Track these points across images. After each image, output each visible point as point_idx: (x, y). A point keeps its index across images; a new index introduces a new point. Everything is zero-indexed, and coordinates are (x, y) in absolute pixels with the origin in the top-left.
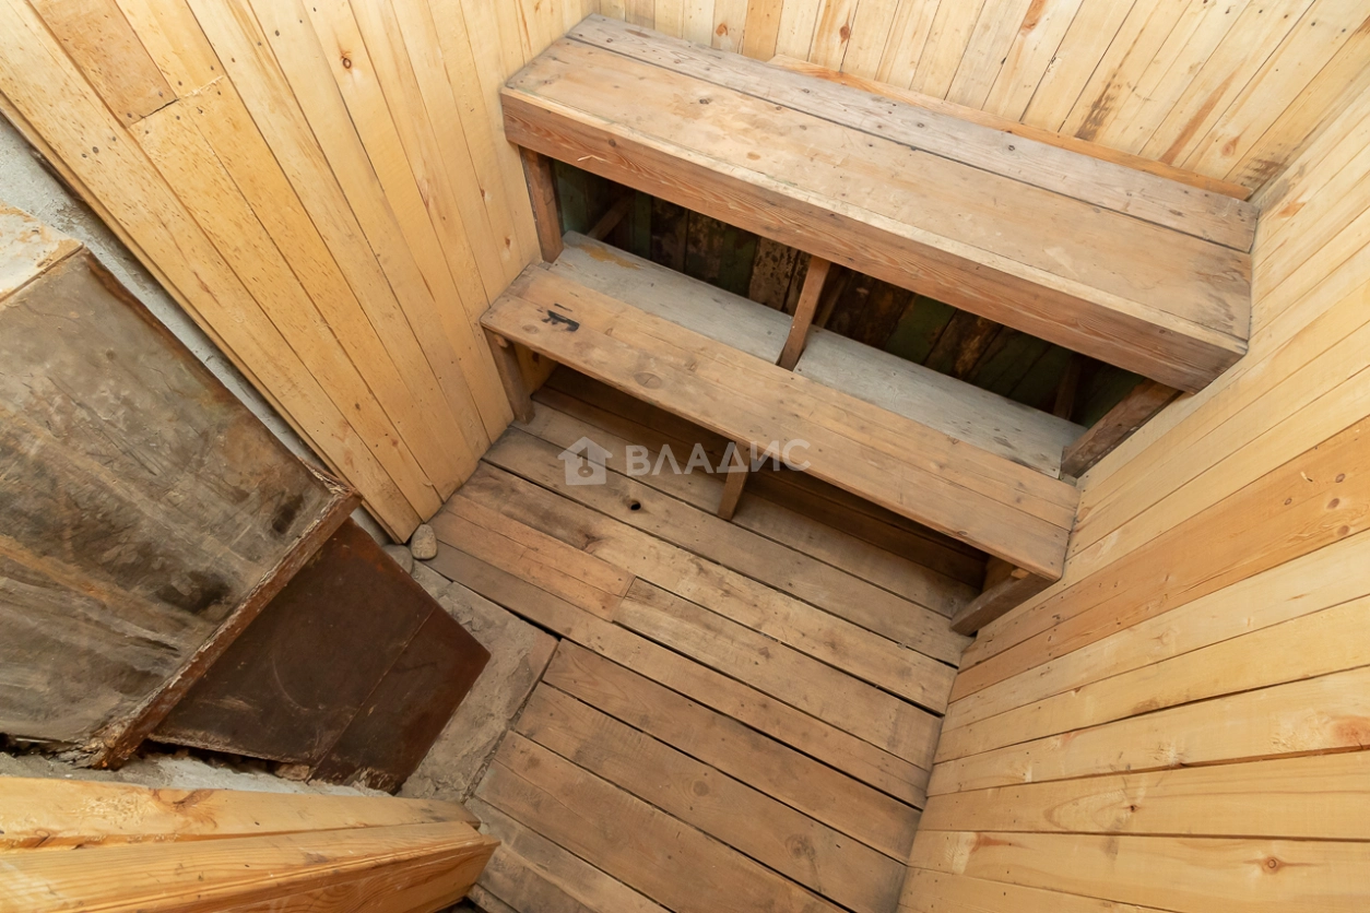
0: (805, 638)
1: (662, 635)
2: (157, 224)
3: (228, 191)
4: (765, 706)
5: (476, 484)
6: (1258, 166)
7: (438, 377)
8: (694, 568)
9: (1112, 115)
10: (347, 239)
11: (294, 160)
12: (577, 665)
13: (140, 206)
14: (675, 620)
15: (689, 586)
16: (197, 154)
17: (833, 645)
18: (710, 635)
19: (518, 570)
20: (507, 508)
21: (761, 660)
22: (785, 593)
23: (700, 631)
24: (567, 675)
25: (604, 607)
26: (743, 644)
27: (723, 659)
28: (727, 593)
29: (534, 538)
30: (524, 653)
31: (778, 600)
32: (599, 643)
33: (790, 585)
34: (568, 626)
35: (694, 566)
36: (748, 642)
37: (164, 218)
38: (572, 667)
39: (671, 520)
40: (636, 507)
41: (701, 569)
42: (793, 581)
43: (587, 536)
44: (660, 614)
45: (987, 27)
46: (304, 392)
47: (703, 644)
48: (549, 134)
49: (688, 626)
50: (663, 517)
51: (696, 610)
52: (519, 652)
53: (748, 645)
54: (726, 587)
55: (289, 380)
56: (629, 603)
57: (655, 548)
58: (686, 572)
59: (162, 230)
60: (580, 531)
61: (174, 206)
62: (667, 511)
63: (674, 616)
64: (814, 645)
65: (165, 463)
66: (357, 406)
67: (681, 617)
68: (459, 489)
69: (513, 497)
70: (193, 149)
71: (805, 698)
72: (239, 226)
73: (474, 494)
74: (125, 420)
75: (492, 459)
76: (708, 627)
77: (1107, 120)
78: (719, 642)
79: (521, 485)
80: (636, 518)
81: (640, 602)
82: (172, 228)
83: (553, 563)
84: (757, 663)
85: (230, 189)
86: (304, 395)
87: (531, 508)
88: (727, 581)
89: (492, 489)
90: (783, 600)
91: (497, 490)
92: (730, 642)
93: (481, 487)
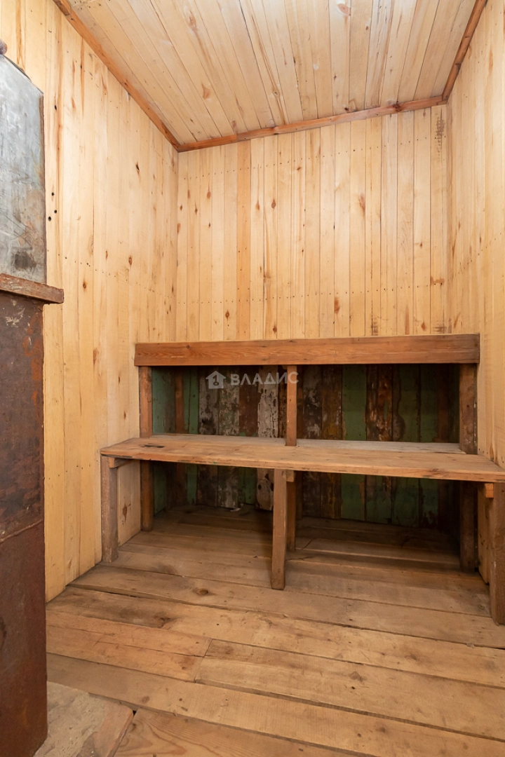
0: (386, 657)
1: (249, 682)
4: (383, 730)
5: (59, 602)
6: (437, 329)
8: (264, 624)
9: (379, 328)
12: (157, 736)
14: (259, 667)
15: (264, 636)
17: (414, 657)
18: (297, 672)
19: (92, 654)
20: (87, 612)
21: (356, 683)
22: (349, 626)
23: (287, 671)
24: (144, 750)
25: (183, 668)
26: (332, 673)
27: (318, 691)
28: (300, 635)
29: (111, 627)
30: (90, 731)
31: (346, 632)
32: (181, 704)
33: (351, 620)
34: (145, 694)
35: (264, 622)
36: (335, 670)
38: (150, 737)
39: (235, 596)
40: (205, 592)
41: (270, 623)
42: (352, 617)
43: (162, 619)
44: (243, 664)
45: (323, 314)
47: (294, 681)
48: (157, 354)
49: (273, 669)
50: (228, 595)
51: (275, 655)
52: (83, 733)
53: (337, 674)
54: (297, 632)
56: (209, 660)
57: (226, 616)
58: (258, 628)
60: (156, 617)
62: (231, 592)
63: (257, 663)
64: (397, 660)
65: (8, 159)
67: (264, 662)
69: (94, 605)
71: (419, 711)
73: (57, 608)
74: (12, 130)
75: (79, 584)
76: (293, 666)
77: (379, 329)
78: (308, 677)
79: (102, 596)
80: (206, 600)
81: (220, 659)
83: (130, 642)
84: (353, 688)
87: (108, 610)
88: (297, 627)
89: (74, 602)
90: (351, 632)
91: (79, 603)
92: (318, 674)
93: (65, 602)
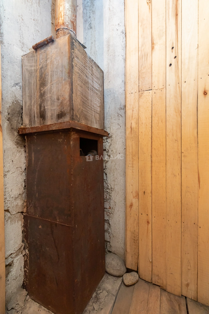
2: (132, 110)
3: (149, 110)
5: (170, 298)
7: (183, 220)
10: (174, 140)
11: (171, 111)
13: (131, 106)
16: (148, 100)
37: (134, 109)
46: (134, 171)
55: (133, 164)
59: (132, 111)
61: (137, 108)
66: (144, 193)
68: (163, 289)
70: (148, 99)
72: (146, 118)
73: (164, 298)
75: (189, 303)
82: (134, 112)
85: (150, 110)
86: (133, 172)
89: (173, 308)
91: (173, 311)
93: (170, 301)
